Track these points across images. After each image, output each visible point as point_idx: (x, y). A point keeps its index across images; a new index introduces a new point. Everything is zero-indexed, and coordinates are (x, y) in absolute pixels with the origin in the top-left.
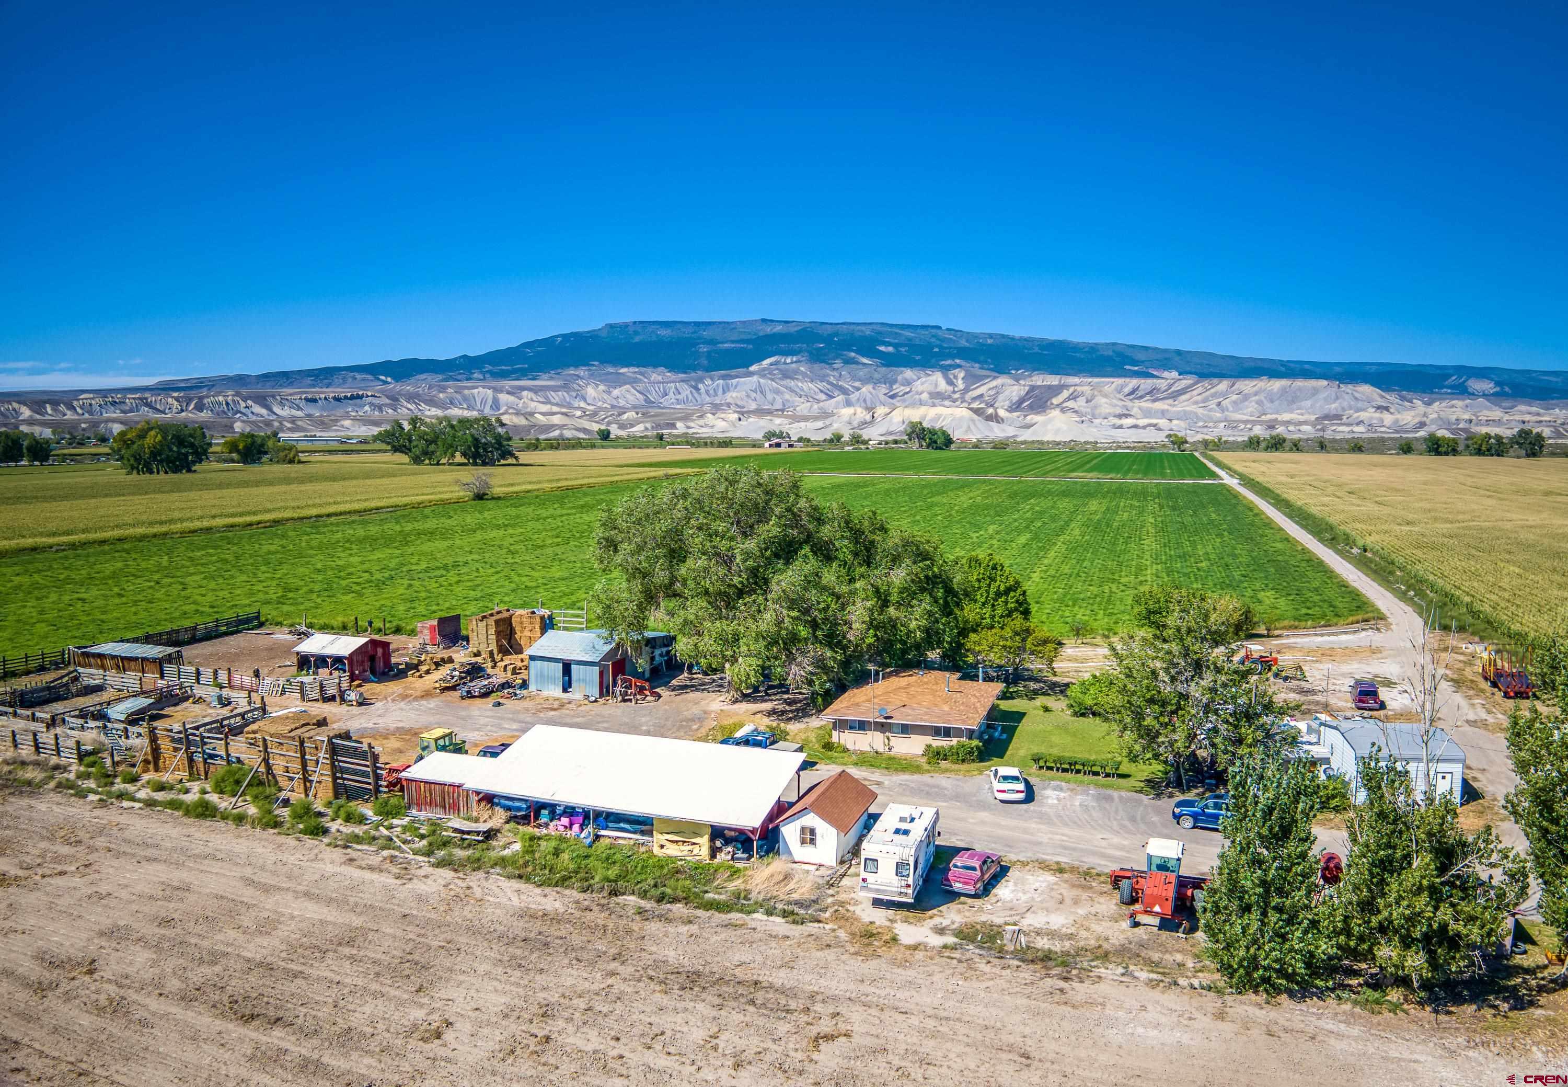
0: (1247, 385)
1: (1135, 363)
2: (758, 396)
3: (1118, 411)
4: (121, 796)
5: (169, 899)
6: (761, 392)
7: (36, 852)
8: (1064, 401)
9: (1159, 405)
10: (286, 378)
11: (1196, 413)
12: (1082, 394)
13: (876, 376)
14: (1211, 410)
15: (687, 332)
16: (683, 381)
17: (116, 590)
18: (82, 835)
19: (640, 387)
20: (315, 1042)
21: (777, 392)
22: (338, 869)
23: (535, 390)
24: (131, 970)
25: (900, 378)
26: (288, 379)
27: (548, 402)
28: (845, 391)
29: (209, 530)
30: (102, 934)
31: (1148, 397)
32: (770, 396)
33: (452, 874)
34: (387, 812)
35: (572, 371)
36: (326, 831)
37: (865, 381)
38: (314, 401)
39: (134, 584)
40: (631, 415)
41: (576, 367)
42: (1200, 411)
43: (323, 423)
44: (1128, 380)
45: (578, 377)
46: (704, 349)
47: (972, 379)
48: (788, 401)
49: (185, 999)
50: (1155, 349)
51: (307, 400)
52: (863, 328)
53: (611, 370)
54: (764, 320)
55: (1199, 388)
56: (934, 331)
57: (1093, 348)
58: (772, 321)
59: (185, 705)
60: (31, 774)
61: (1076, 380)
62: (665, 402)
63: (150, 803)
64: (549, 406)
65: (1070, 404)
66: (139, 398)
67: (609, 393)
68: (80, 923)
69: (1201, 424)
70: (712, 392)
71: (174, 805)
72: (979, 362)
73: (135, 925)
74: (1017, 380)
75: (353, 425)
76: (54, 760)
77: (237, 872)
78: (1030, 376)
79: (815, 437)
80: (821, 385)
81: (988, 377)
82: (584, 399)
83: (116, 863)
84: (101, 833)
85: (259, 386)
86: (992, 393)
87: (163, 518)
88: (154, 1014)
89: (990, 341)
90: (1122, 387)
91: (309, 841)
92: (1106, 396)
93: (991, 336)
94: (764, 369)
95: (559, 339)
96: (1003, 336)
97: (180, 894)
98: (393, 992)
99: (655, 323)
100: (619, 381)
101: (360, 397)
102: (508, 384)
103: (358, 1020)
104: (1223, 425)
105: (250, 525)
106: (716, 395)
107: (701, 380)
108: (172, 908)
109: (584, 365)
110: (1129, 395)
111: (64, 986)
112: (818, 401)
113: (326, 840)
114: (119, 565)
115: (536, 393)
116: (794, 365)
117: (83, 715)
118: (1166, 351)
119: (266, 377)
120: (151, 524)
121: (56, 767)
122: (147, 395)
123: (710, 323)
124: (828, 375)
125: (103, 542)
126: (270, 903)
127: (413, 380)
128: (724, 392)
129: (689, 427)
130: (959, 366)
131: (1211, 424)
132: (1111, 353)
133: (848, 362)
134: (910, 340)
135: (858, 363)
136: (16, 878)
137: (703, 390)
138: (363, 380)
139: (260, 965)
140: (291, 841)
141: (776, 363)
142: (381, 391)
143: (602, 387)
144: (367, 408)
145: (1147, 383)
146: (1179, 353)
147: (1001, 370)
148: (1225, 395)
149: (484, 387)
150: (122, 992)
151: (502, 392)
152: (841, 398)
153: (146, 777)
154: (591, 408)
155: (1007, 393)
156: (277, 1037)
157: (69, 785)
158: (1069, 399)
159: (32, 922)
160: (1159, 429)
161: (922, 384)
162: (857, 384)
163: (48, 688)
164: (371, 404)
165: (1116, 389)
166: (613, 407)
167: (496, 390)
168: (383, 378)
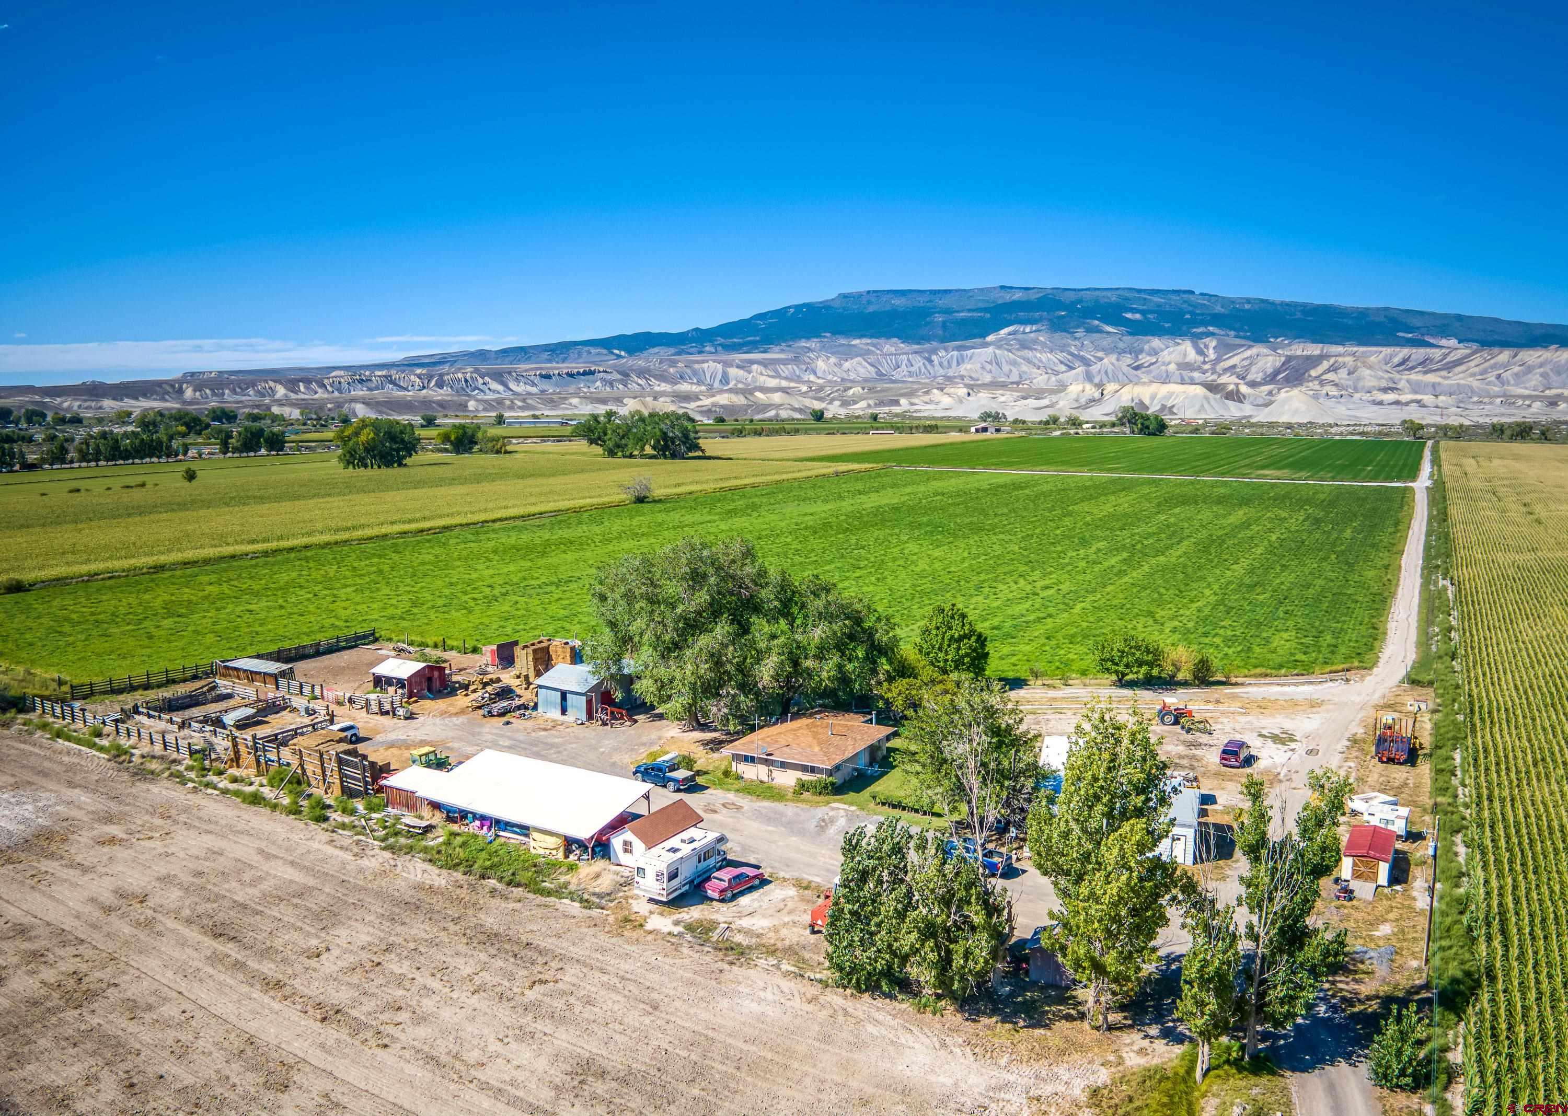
0: (1532, 356)
1: (1409, 329)
2: (994, 367)
3: (1384, 384)
4: (207, 785)
5: (206, 859)
6: (997, 364)
7: (139, 822)
8: (1324, 373)
9: (1431, 378)
10: (522, 353)
11: (1470, 387)
12: (1344, 365)
13: (1121, 345)
14: (1489, 383)
15: (921, 301)
16: (916, 353)
17: (281, 601)
18: (173, 812)
19: (872, 359)
20: (248, 952)
21: (1014, 363)
22: (320, 847)
23: (764, 364)
24: (165, 902)
25: (1146, 347)
26: (526, 353)
27: (778, 376)
28: (1087, 363)
29: (385, 537)
30: (159, 879)
31: (1420, 368)
32: (1006, 368)
33: (391, 855)
34: (371, 808)
35: (803, 343)
36: (326, 819)
37: (1108, 351)
38: (548, 377)
39: (297, 595)
40: (857, 390)
41: (808, 338)
42: (1476, 384)
43: (552, 401)
44: (1398, 349)
45: (809, 349)
46: (939, 318)
47: (1225, 348)
48: (1025, 373)
49: (189, 921)
50: (1433, 314)
51: (542, 376)
52: (1109, 294)
53: (843, 341)
54: (1003, 287)
55: (1478, 359)
56: (1186, 296)
57: (1363, 313)
58: (1011, 288)
59: (284, 713)
60: (154, 765)
61: (1340, 349)
62: (897, 375)
63: (225, 792)
64: (777, 380)
65: (1330, 376)
66: (385, 376)
67: (839, 365)
68: (149, 871)
69: (1475, 399)
70: (945, 364)
71: (237, 793)
72: (1235, 330)
73: (180, 875)
74: (1275, 350)
75: (581, 403)
76: (175, 756)
77: (257, 844)
78: (1289, 345)
79: (1032, 417)
80: (1061, 356)
81: (1243, 346)
82: (815, 373)
83: (185, 833)
84: (185, 811)
85: (499, 361)
86: (1246, 363)
87: (349, 524)
88: (167, 929)
89: (1247, 307)
90: (1391, 357)
91: (313, 826)
92: (1370, 367)
93: (1248, 301)
94: (1001, 339)
95: (792, 310)
96: (1263, 301)
97: (215, 856)
98: (308, 928)
99: (888, 291)
100: (848, 354)
101: (592, 373)
102: (738, 357)
103: (278, 943)
104: (1498, 400)
105: (422, 531)
106: (950, 366)
107: (934, 351)
108: (205, 866)
109: (816, 337)
110: (1398, 365)
111: (123, 909)
112: (1057, 373)
113: (324, 825)
114: (294, 574)
115: (765, 366)
116: (1032, 335)
117: (206, 720)
118: (1446, 316)
119: (505, 352)
120: (337, 530)
121: (174, 761)
122: (393, 372)
123: (946, 291)
124: (1069, 345)
125: (292, 549)
126: (266, 866)
127: (646, 353)
128: (958, 364)
129: (912, 404)
130: (1212, 334)
131: (1486, 400)
132: (1382, 319)
133: (1091, 330)
134: (1159, 306)
135: (1101, 332)
136: (121, 840)
137: (936, 362)
138: (598, 354)
139: (241, 905)
140: (301, 825)
141: (1014, 333)
142: (614, 367)
143: (833, 360)
144: (598, 383)
145: (1419, 353)
146: (1459, 318)
147: (1258, 338)
148: (1506, 366)
149: (714, 361)
150: (155, 915)
151: (732, 366)
152: (1081, 369)
153: (230, 771)
154: (820, 381)
155: (1260, 364)
156: (230, 949)
157: (179, 775)
158: (1328, 371)
159: (120, 869)
160: (1424, 406)
161: (1170, 354)
162: (1100, 354)
163: (190, 696)
164: (602, 380)
165: (1384, 359)
166: (843, 380)
167: (727, 364)
168: (616, 352)
